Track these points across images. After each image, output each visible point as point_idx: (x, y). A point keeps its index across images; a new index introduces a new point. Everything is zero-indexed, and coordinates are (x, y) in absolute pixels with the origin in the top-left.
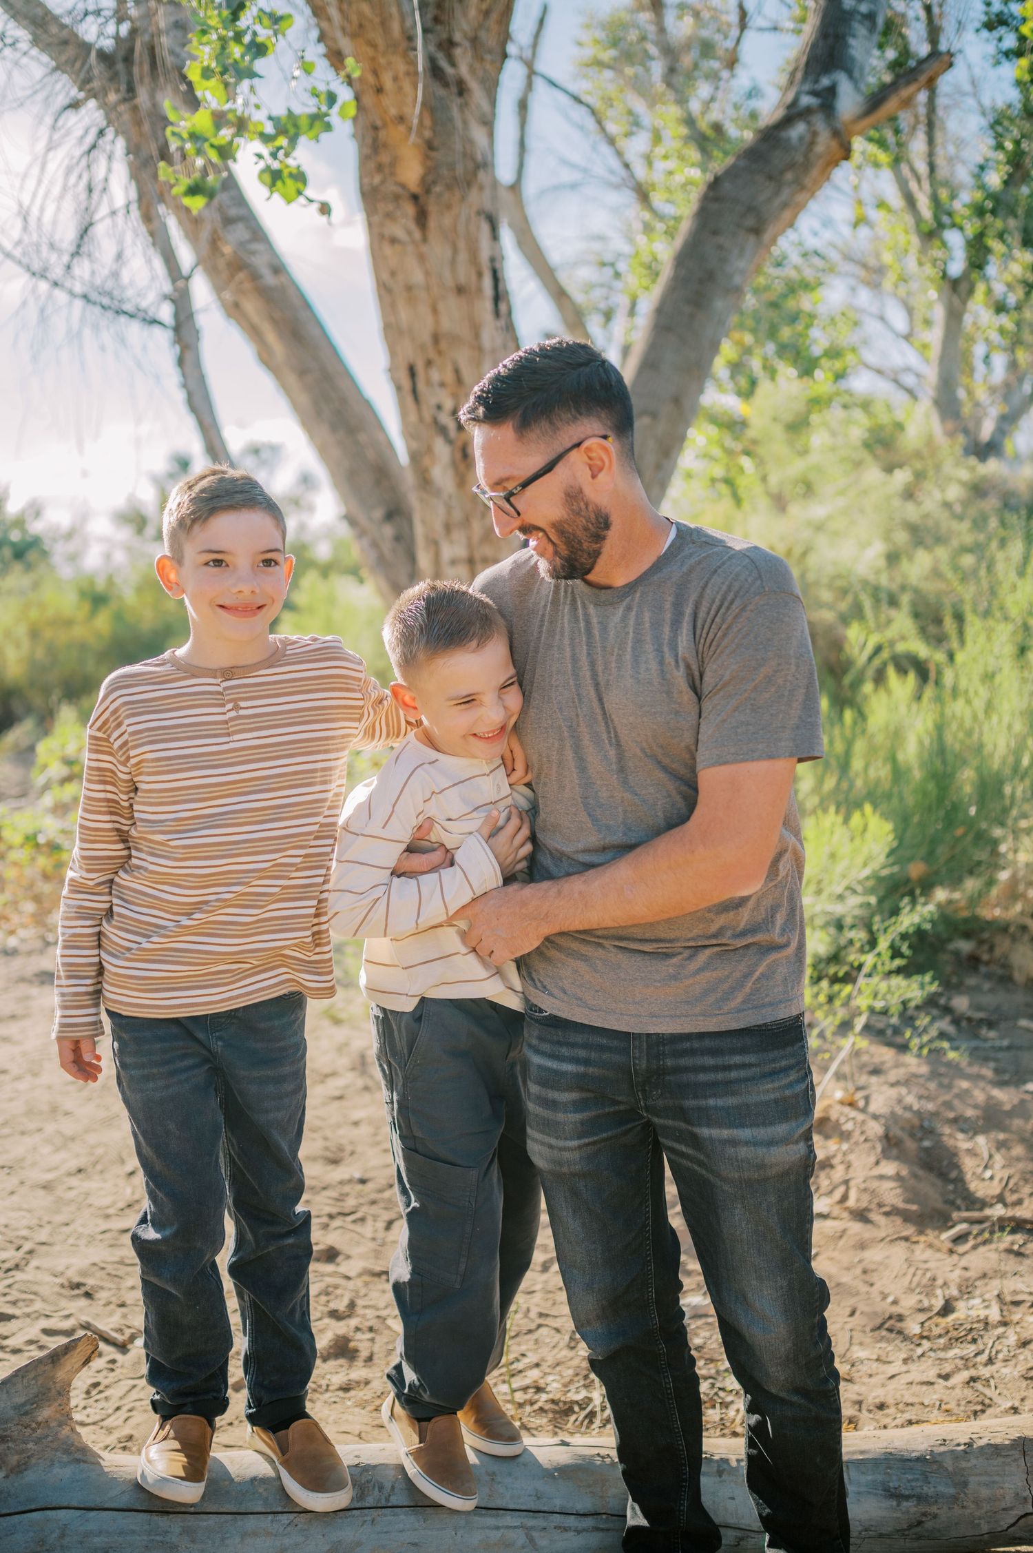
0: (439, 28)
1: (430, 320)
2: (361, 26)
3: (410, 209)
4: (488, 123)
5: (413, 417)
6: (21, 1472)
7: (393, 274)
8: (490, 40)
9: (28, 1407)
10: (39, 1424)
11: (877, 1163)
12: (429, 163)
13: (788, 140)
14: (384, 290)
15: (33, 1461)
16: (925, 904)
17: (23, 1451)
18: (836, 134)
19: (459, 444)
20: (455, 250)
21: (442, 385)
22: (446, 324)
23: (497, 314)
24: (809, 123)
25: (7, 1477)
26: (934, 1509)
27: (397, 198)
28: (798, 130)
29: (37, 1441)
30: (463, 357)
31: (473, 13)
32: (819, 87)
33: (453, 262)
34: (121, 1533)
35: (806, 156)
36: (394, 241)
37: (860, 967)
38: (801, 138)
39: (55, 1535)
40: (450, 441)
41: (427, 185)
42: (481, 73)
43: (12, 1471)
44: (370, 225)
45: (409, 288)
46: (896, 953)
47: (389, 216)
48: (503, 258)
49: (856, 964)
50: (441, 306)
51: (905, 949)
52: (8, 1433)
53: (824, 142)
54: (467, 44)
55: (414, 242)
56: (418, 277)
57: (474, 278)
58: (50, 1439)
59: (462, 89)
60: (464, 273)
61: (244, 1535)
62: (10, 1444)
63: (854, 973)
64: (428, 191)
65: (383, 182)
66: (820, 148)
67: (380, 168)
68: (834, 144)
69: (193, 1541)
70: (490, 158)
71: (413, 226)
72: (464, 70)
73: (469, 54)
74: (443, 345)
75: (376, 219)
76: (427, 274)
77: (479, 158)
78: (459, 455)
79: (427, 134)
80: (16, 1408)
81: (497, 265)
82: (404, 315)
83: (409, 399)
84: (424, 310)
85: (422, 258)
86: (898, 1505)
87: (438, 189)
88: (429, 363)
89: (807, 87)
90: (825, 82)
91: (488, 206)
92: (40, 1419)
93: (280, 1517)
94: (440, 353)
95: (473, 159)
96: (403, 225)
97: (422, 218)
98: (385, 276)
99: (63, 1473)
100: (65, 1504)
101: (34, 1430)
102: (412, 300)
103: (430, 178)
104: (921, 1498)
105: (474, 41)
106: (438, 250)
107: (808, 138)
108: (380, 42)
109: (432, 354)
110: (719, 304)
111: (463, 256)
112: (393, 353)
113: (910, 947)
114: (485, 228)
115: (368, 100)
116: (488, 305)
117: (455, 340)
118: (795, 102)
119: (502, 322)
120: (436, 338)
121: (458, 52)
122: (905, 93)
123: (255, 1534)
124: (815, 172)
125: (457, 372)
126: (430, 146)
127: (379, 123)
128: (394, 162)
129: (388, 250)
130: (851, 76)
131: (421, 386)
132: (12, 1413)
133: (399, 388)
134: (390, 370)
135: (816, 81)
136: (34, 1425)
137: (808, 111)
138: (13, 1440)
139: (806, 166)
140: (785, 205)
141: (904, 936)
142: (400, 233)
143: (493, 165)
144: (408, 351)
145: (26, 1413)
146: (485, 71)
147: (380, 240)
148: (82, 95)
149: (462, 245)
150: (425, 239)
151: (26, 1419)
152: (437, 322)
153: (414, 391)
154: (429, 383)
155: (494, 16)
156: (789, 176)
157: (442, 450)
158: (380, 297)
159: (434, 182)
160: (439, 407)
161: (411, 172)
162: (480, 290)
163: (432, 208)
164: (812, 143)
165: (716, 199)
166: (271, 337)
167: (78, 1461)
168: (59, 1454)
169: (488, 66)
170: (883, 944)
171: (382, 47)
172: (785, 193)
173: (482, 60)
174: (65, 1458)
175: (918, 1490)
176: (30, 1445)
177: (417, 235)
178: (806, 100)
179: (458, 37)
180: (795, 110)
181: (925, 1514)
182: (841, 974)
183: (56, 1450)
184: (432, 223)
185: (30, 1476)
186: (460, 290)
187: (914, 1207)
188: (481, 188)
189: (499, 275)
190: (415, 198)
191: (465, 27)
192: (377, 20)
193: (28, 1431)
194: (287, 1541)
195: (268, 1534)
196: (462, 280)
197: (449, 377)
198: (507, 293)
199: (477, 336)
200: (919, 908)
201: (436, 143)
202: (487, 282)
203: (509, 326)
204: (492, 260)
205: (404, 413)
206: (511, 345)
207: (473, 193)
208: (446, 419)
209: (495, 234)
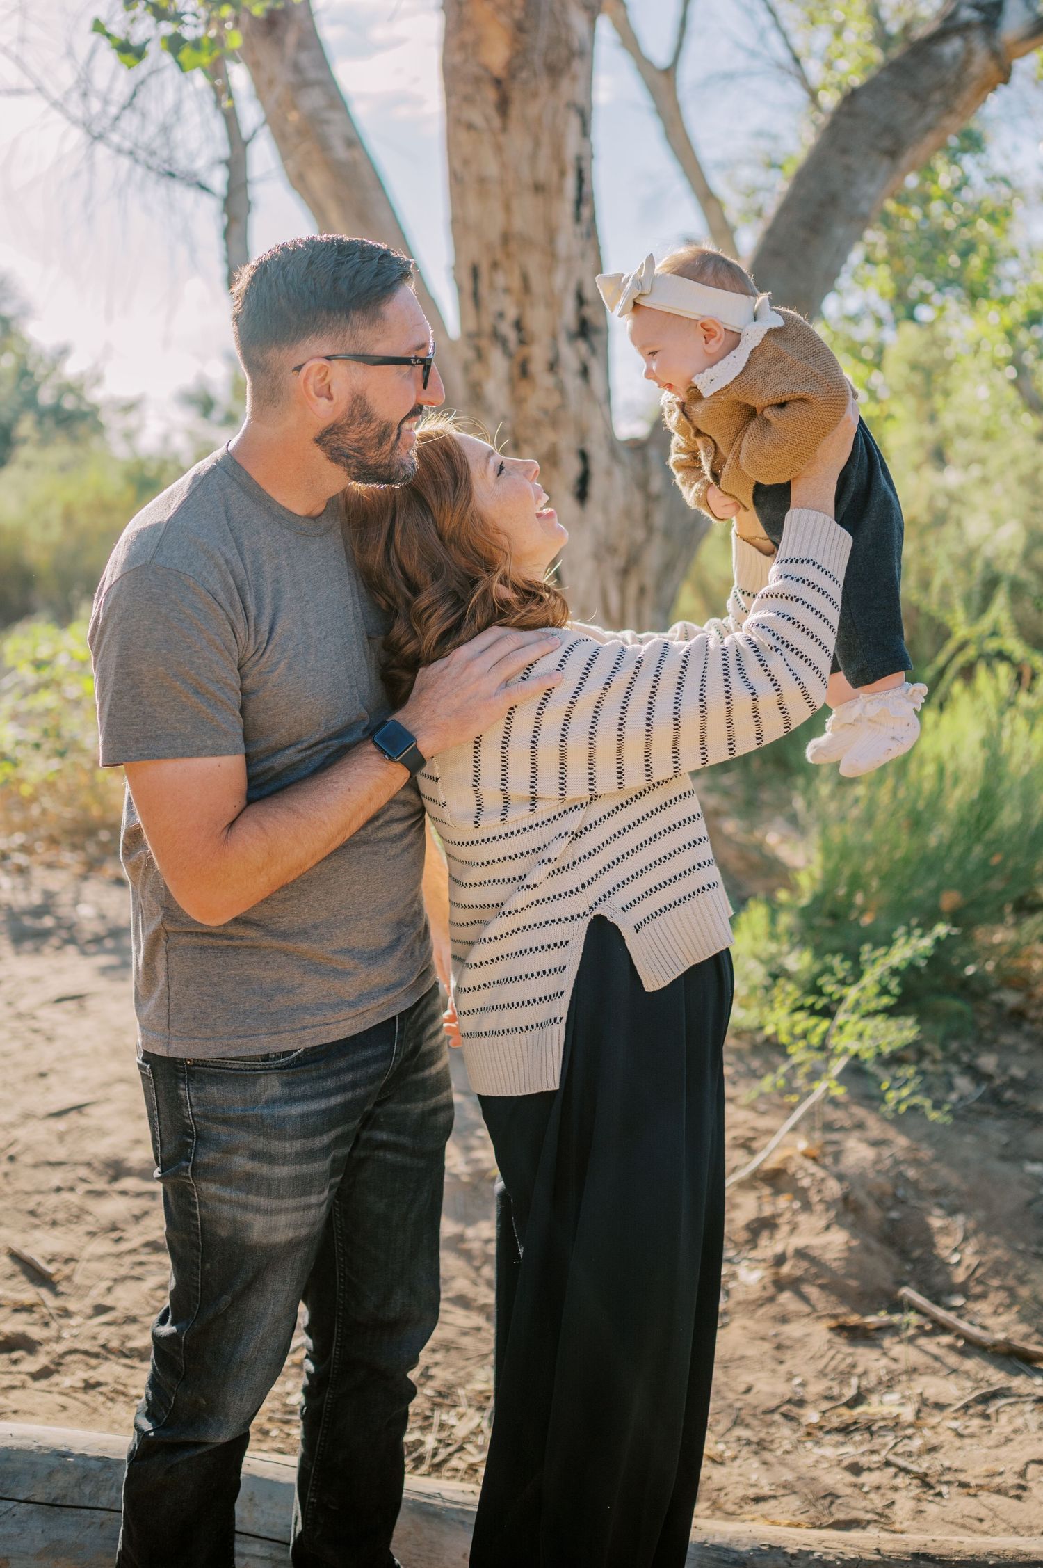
1: (500, 217)
3: (491, 94)
7: (466, 162)
11: (828, 1228)
12: (517, 46)
13: (941, 55)
14: (456, 180)
16: (922, 936)
18: (994, 54)
19: (520, 358)
20: (537, 143)
21: (507, 290)
22: (518, 224)
23: (578, 218)
24: (965, 40)
27: (477, 80)
28: (954, 45)
30: (533, 262)
33: (533, 157)
35: (959, 75)
36: (470, 127)
37: (841, 1000)
38: (955, 55)
40: (508, 354)
41: (512, 69)
44: (448, 105)
45: (482, 181)
46: (884, 991)
47: (468, 99)
48: (592, 157)
49: (836, 997)
50: (515, 205)
51: (894, 986)
53: (980, 60)
55: (492, 131)
56: (492, 168)
57: (555, 176)
60: (545, 169)
63: (833, 1007)
64: (513, 76)
65: (466, 61)
66: (974, 69)
68: (991, 65)
70: (586, 46)
71: (492, 112)
74: (513, 247)
75: (455, 100)
76: (504, 166)
77: (575, 45)
78: (516, 371)
79: (518, 14)
81: (584, 165)
82: (473, 209)
83: (469, 304)
84: (496, 206)
85: (499, 149)
87: (524, 74)
88: (495, 265)
91: (580, 100)
94: (508, 255)
95: (568, 45)
96: (482, 113)
97: (503, 105)
98: (459, 166)
102: (483, 194)
103: (516, 62)
106: (518, 142)
107: (963, 57)
109: (499, 256)
110: (839, 232)
111: (545, 152)
112: (458, 249)
113: (899, 984)
114: (574, 122)
116: (568, 207)
117: (527, 243)
118: (954, 13)
119: (583, 228)
120: (506, 238)
124: (966, 94)
125: (524, 277)
126: (520, 28)
128: (479, 42)
129: (463, 136)
131: (483, 290)
133: (460, 289)
134: (454, 268)
137: (967, 26)
139: (958, 86)
140: (929, 127)
141: (894, 972)
142: (476, 117)
143: (591, 54)
144: (474, 250)
147: (457, 123)
149: (546, 139)
150: (504, 128)
152: (508, 221)
153: (476, 294)
154: (493, 288)
156: (937, 96)
157: (499, 363)
158: (451, 188)
159: (521, 67)
160: (501, 315)
161: (497, 55)
162: (560, 190)
163: (516, 95)
164: (967, 63)
165: (850, 114)
170: (871, 977)
172: (930, 115)
177: (496, 122)
178: (966, 13)
180: (952, 24)
182: (819, 1006)
184: (515, 111)
186: (539, 188)
187: (853, 1283)
188: (574, 78)
189: (586, 175)
190: (498, 82)
196: (542, 177)
197: (516, 283)
198: (592, 195)
199: (552, 242)
200: (914, 941)
201: (527, 25)
202: (570, 183)
203: (591, 234)
204: (579, 159)
205: (463, 317)
206: (591, 255)
207: (565, 84)
208: (507, 329)
209: (585, 130)
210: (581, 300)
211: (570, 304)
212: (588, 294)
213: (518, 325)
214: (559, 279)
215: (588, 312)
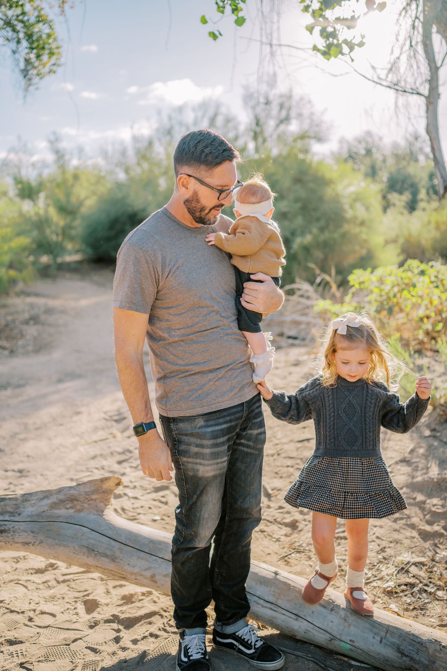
6: (80, 512)
9: (89, 493)
10: (92, 500)
15: (85, 510)
17: (83, 506)
25: (75, 512)
26: (417, 666)
29: (89, 505)
34: (99, 542)
39: (80, 535)
43: (77, 511)
52: (79, 499)
58: (94, 505)
61: (138, 558)
62: (79, 503)
69: (121, 553)
80: (85, 492)
86: (401, 657)
92: (92, 498)
93: (153, 556)
99: (92, 517)
100: (87, 526)
101: (89, 501)
104: (412, 659)
123: (142, 559)
132: (83, 493)
136: (89, 499)
138: (80, 502)
145: (88, 495)
151: (87, 497)
167: (99, 515)
168: (94, 511)
174: (95, 513)
175: (412, 655)
176: (86, 505)
181: (412, 666)
183: (94, 509)
185: (82, 514)
193: (87, 500)
194: (152, 565)
195: (147, 560)
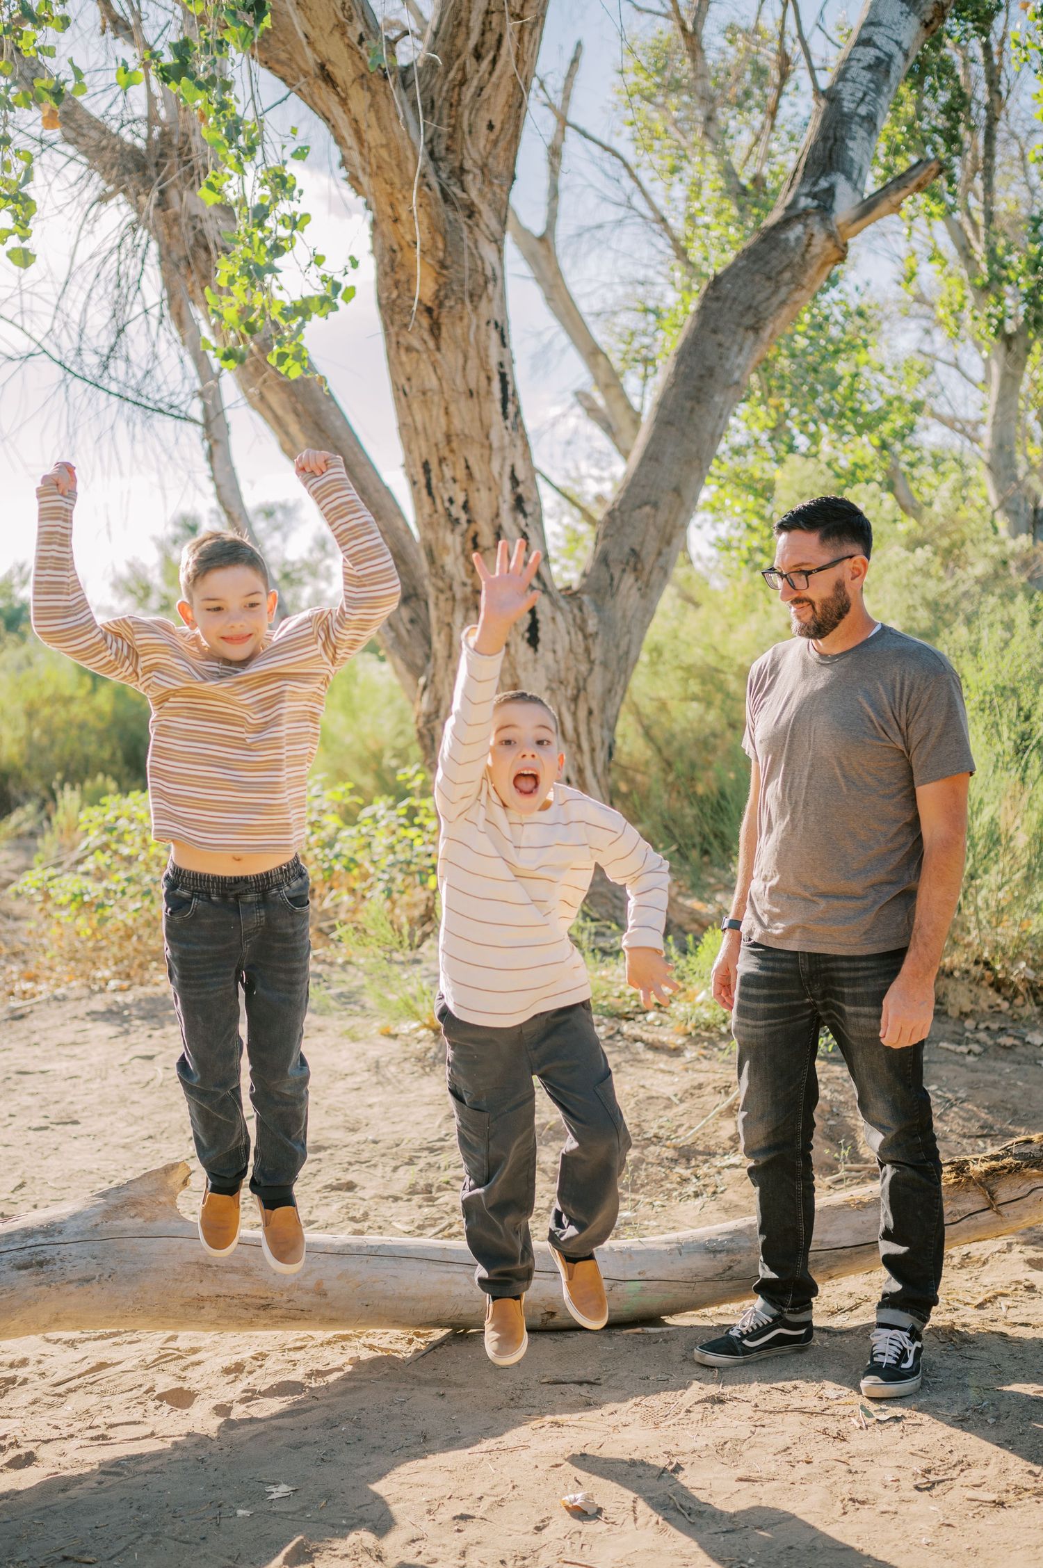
0: (451, 156)
1: (443, 420)
2: (379, 167)
3: (425, 322)
4: (498, 243)
5: (427, 509)
7: (409, 379)
8: (498, 166)
12: (442, 280)
13: (787, 239)
14: (401, 393)
18: (831, 236)
19: (471, 534)
20: (466, 358)
21: (455, 480)
22: (457, 424)
23: (505, 415)
24: (806, 226)
28: (797, 230)
30: (474, 455)
31: (482, 142)
32: (816, 189)
33: (464, 368)
35: (803, 256)
36: (409, 349)
38: (798, 239)
40: (460, 532)
41: (440, 299)
42: (489, 196)
44: (388, 335)
45: (424, 393)
47: (405, 327)
48: (512, 362)
50: (452, 408)
53: (820, 242)
54: (478, 172)
55: (428, 349)
56: (432, 382)
57: (484, 382)
59: (471, 212)
60: (475, 378)
64: (441, 305)
65: (399, 296)
66: (815, 250)
67: (397, 284)
68: (829, 245)
70: (498, 273)
71: (427, 336)
72: (474, 194)
73: (479, 178)
74: (455, 445)
75: (393, 330)
76: (439, 379)
77: (489, 273)
78: (470, 545)
79: (441, 254)
81: (507, 370)
82: (419, 416)
83: (424, 492)
84: (437, 412)
85: (435, 365)
87: (448, 303)
88: (442, 461)
89: (805, 190)
90: (823, 184)
91: (498, 316)
94: (452, 451)
95: (483, 274)
96: (417, 335)
97: (435, 329)
98: (403, 381)
102: (425, 403)
103: (442, 293)
105: (484, 168)
106: (450, 358)
107: (805, 240)
108: (397, 181)
109: (445, 452)
110: (718, 399)
111: (473, 363)
112: (408, 450)
114: (495, 336)
115: (386, 226)
116: (497, 406)
117: (466, 439)
118: (794, 202)
119: (509, 423)
120: (448, 438)
121: (468, 178)
122: (895, 199)
124: (811, 272)
125: (468, 467)
126: (443, 265)
127: (396, 247)
128: (409, 280)
129: (403, 357)
130: (849, 178)
131: (434, 482)
133: (414, 483)
134: (406, 466)
135: (815, 184)
137: (806, 213)
139: (804, 266)
140: (783, 303)
142: (416, 343)
143: (503, 279)
144: (423, 449)
146: (494, 194)
147: (397, 347)
148: (110, 188)
149: (472, 353)
150: (438, 349)
152: (449, 423)
153: (428, 486)
154: (442, 479)
155: (502, 144)
156: (787, 275)
157: (453, 541)
158: (397, 400)
159: (446, 297)
160: (451, 501)
161: (423, 288)
162: (489, 393)
163: (444, 320)
164: (809, 245)
165: (717, 299)
166: (294, 428)
169: (498, 190)
171: (398, 185)
172: (784, 291)
173: (491, 183)
177: (431, 344)
178: (804, 202)
179: (468, 165)
180: (793, 213)
184: (445, 333)
186: (472, 394)
188: (490, 300)
189: (509, 378)
190: (429, 310)
191: (476, 156)
192: (394, 163)
196: (473, 386)
197: (461, 473)
198: (515, 393)
199: (487, 437)
201: (448, 262)
202: (496, 385)
203: (518, 426)
204: (501, 365)
205: (418, 507)
206: (519, 443)
207: (483, 304)
208: (457, 511)
209: (504, 344)
210: (515, 481)
211: (507, 485)
212: (520, 475)
213: (466, 507)
214: (495, 466)
215: (520, 490)
